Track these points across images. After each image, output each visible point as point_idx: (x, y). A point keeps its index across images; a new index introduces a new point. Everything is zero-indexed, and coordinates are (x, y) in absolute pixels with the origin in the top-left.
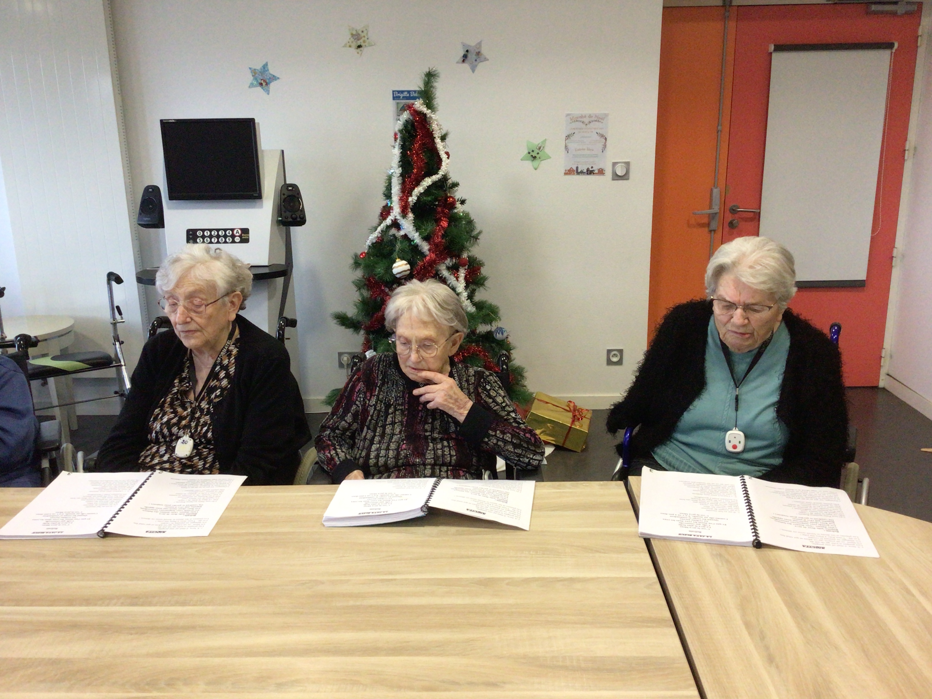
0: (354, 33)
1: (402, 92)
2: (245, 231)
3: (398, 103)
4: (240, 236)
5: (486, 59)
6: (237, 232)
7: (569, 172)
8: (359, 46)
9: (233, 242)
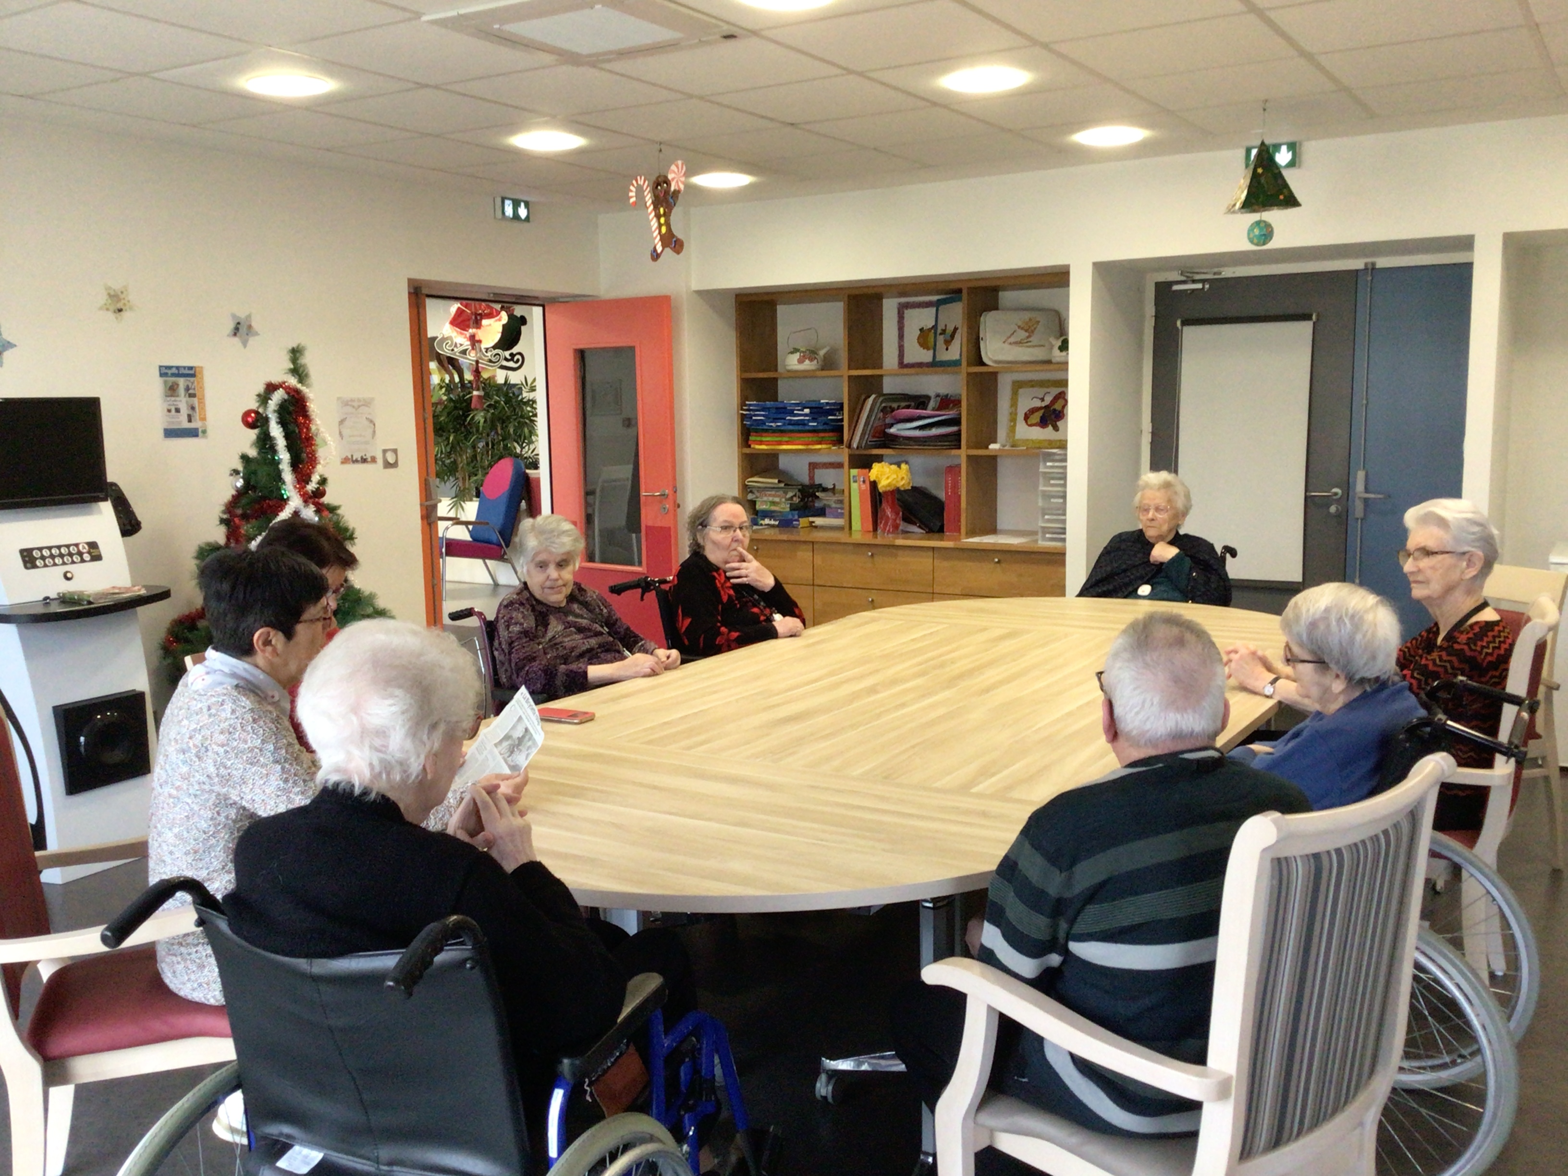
0: (112, 293)
1: (170, 368)
2: (93, 545)
3: (165, 382)
4: (89, 553)
5: (257, 334)
6: (84, 548)
7: (345, 461)
8: (120, 310)
9: (83, 561)
